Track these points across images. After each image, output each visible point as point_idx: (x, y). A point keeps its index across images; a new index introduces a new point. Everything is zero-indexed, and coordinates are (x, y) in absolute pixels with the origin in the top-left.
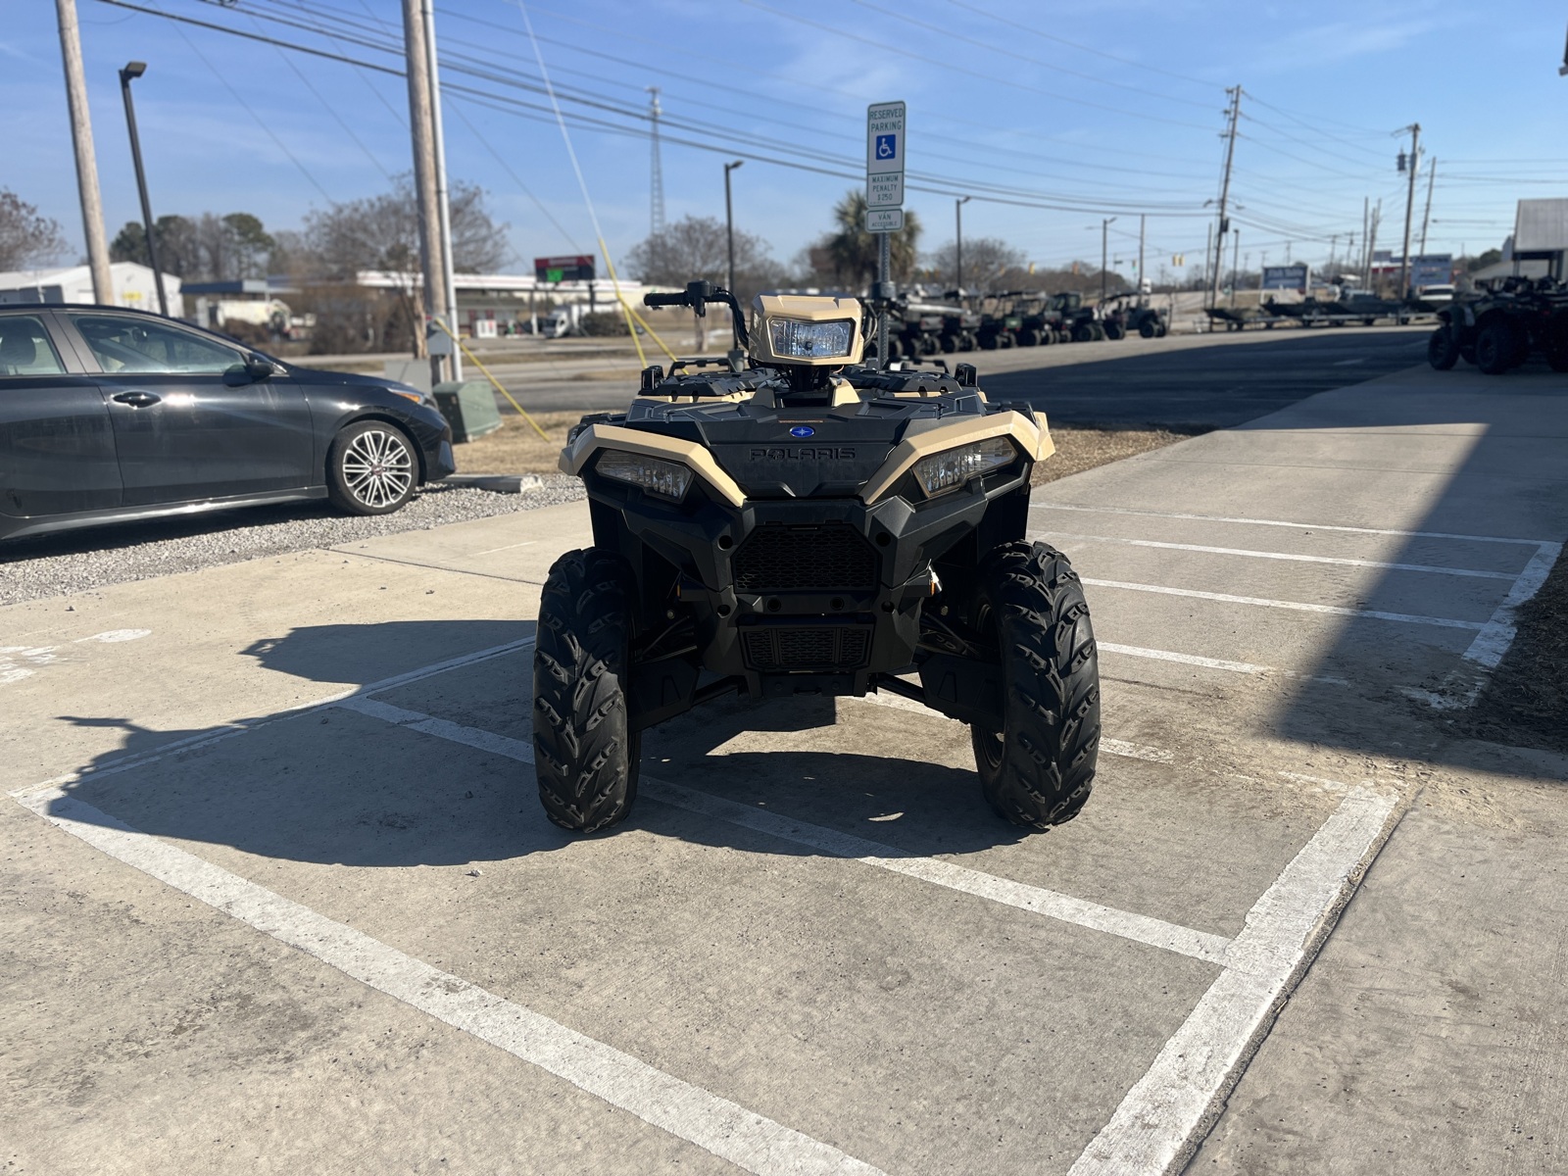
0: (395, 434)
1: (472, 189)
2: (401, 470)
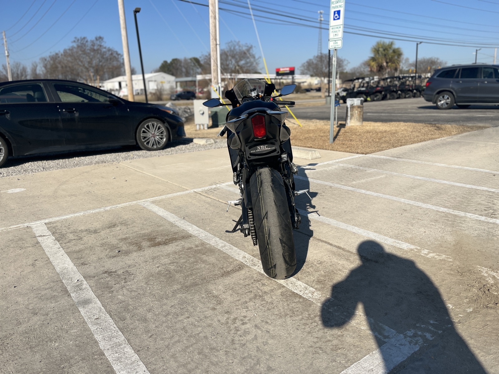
0: (160, 123)
1: (250, 46)
2: (162, 136)
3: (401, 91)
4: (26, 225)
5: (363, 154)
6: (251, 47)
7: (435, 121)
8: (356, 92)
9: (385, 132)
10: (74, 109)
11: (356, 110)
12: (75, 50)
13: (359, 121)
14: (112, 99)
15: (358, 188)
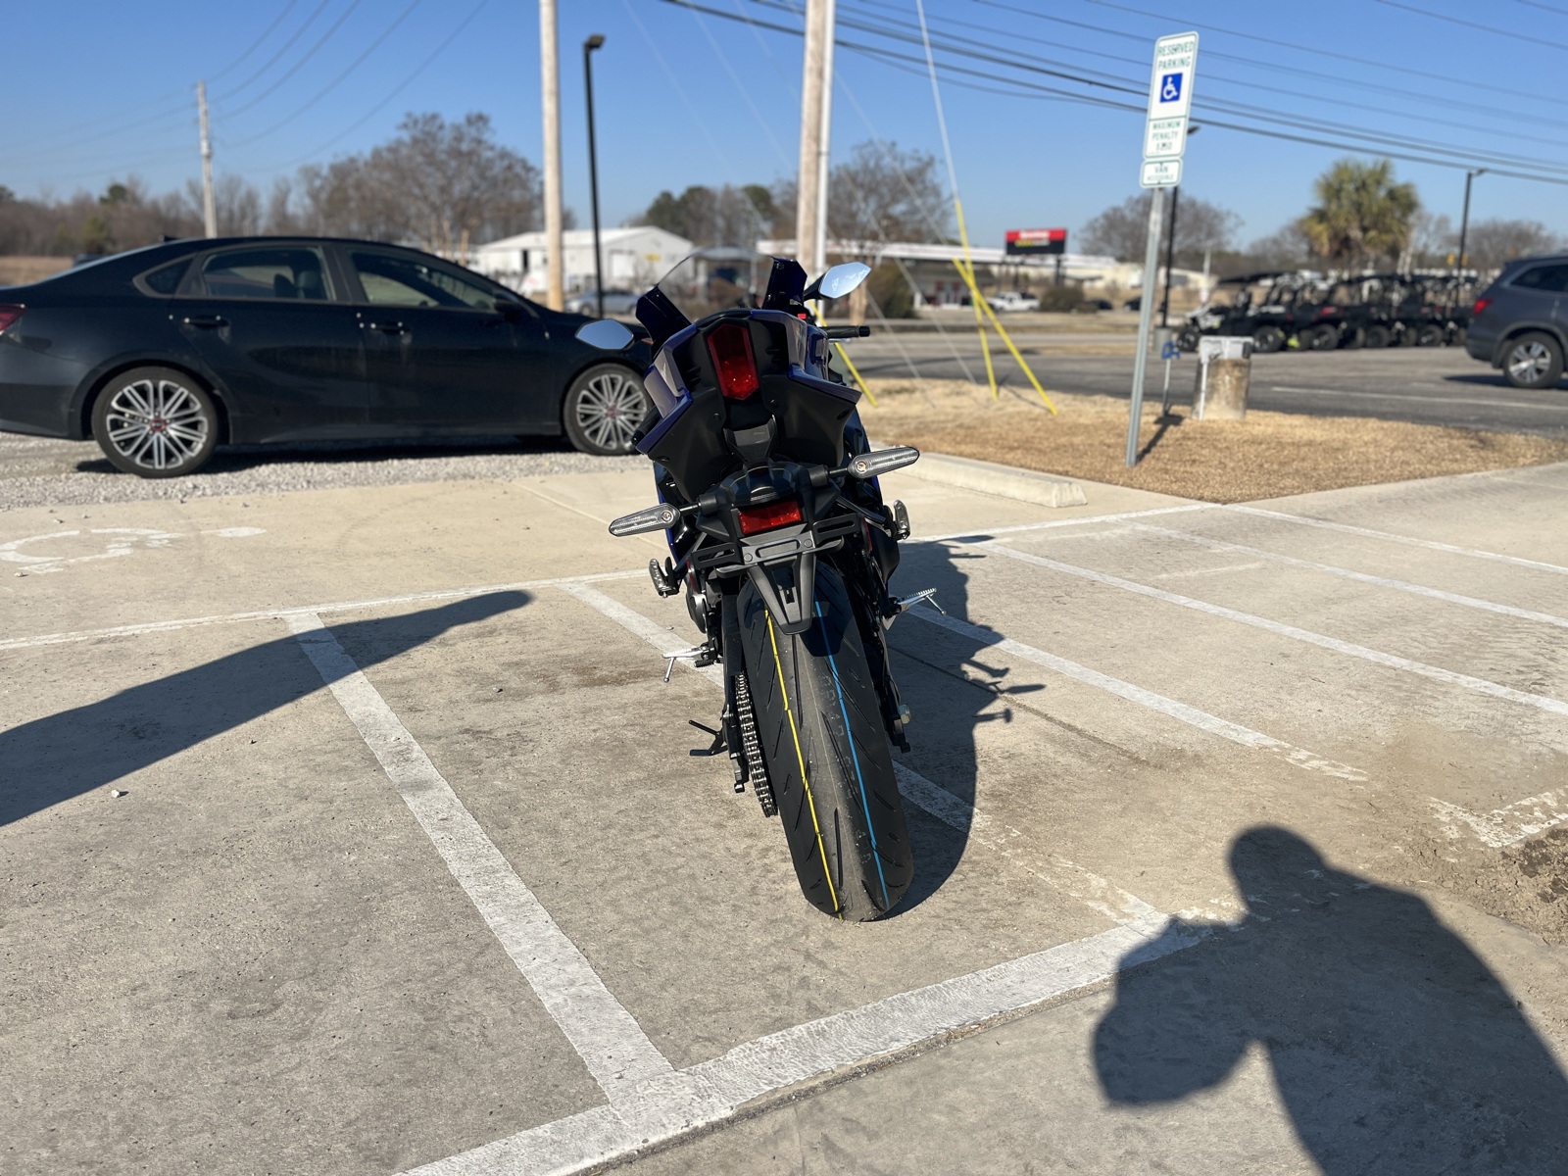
2: (636, 415)
3: (1404, 321)
4: (271, 614)
5: (1216, 501)
6: (930, 163)
7: (1481, 420)
8: (1254, 317)
9: (1310, 443)
10: (400, 324)
11: (1227, 373)
12: (404, 151)
13: (1236, 408)
14: (502, 302)
15: (1172, 590)
